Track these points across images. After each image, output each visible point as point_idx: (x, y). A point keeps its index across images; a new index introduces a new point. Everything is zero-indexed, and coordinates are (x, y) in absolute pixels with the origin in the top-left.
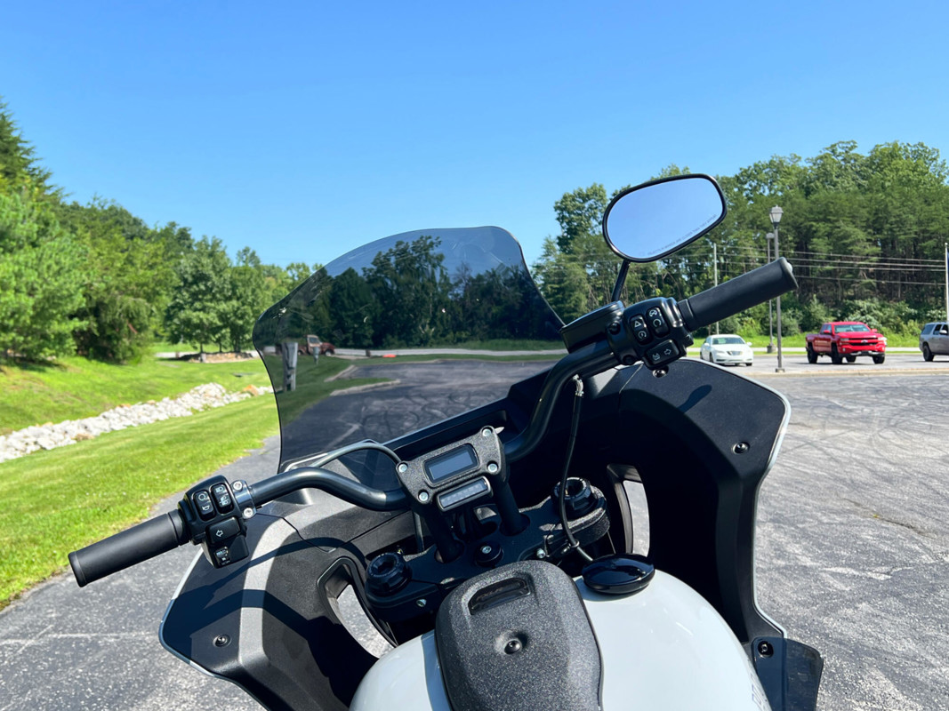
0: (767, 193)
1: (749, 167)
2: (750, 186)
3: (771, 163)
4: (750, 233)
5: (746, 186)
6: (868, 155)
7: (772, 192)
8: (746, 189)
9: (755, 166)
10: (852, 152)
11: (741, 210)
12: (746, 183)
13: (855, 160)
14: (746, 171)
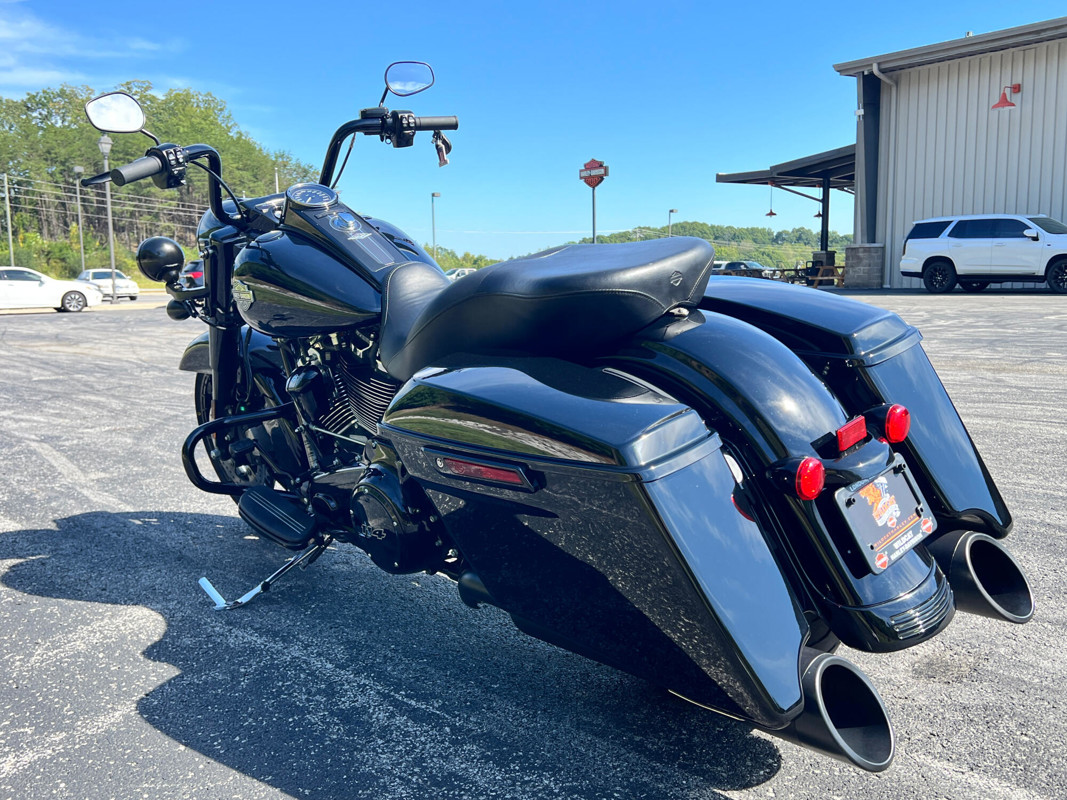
0: (60, 122)
1: (38, 93)
2: (40, 114)
3: (62, 94)
4: (43, 164)
5: (35, 114)
6: (164, 98)
7: (66, 124)
8: (36, 118)
9: (44, 92)
10: (149, 92)
11: (31, 138)
12: (35, 110)
13: (152, 102)
14: (34, 97)
